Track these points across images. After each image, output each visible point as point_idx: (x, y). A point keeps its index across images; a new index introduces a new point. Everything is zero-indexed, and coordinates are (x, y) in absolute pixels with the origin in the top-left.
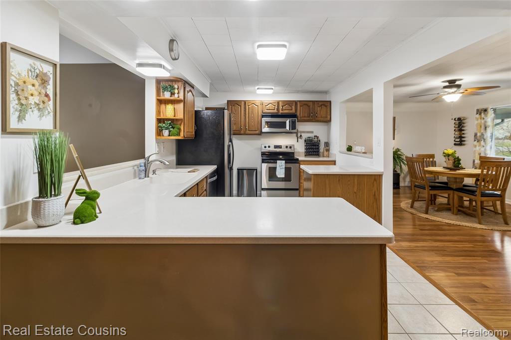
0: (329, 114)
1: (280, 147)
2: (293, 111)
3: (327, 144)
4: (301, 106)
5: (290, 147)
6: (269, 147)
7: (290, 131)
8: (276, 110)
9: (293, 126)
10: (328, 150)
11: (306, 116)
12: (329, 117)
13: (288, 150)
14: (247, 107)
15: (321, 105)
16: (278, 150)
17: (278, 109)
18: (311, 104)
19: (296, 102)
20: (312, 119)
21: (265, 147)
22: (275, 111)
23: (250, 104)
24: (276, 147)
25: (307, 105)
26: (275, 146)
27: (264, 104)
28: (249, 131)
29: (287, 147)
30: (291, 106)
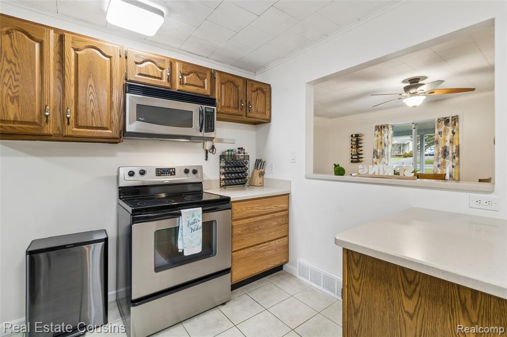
0: (268, 107)
1: (170, 172)
2: (206, 91)
3: (260, 163)
4: (222, 83)
5: (195, 172)
6: (142, 173)
7: (201, 134)
8: (165, 80)
9: (208, 124)
10: (262, 174)
11: (232, 105)
12: (268, 112)
13: (191, 178)
14: (70, 54)
15: (257, 89)
16: (166, 179)
17: (170, 79)
18: (240, 83)
19: (213, 73)
20: (241, 113)
21: (131, 174)
22: (164, 82)
23: (79, 45)
24: (161, 172)
25: (234, 85)
26: (157, 170)
27: (132, 59)
28: (77, 126)
29: (187, 171)
30: (203, 79)
